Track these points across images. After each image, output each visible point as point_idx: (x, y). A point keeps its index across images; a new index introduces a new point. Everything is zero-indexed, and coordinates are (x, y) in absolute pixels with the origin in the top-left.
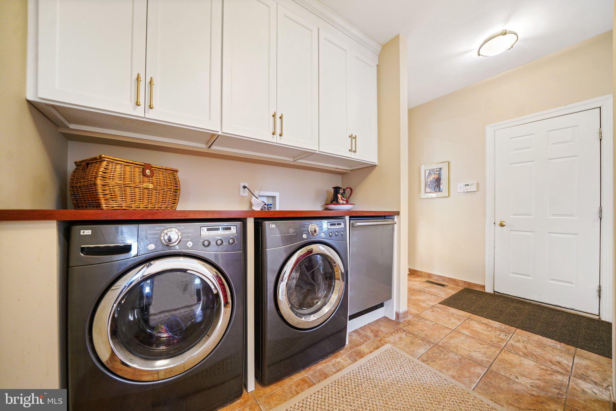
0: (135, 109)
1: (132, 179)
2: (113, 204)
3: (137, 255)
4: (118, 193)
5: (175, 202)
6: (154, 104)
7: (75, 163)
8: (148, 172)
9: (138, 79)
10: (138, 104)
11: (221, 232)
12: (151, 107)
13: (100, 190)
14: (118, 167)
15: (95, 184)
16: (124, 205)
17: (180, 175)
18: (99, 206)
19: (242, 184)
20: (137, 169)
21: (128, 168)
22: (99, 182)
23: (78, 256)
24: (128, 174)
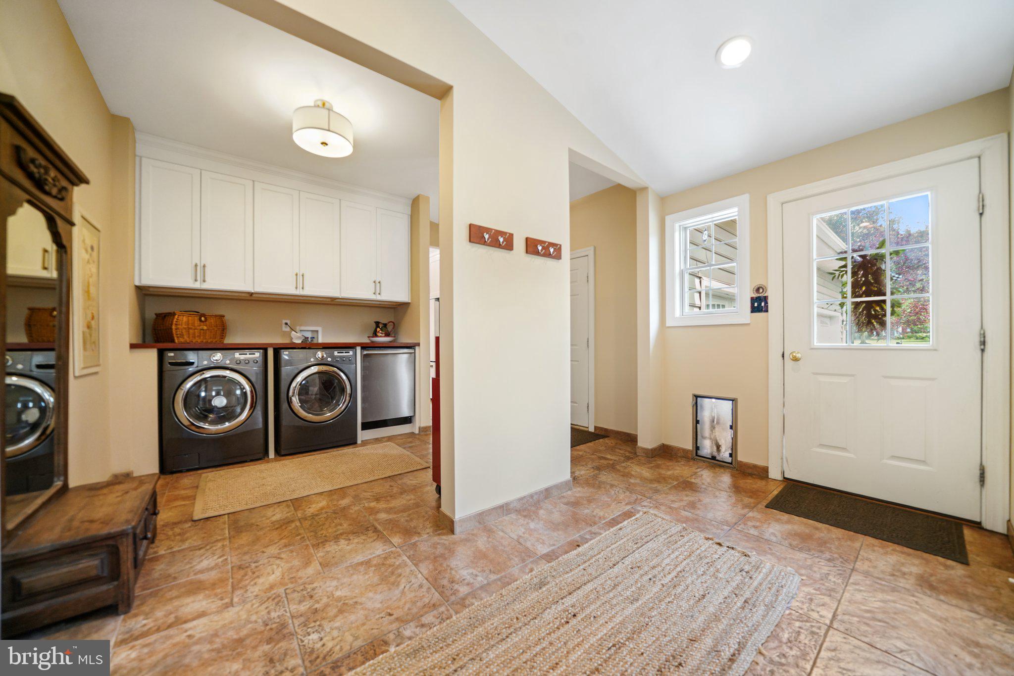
0: (194, 283)
1: (193, 324)
2: (182, 340)
3: (197, 367)
4: (184, 333)
5: (223, 336)
6: (206, 279)
7: (156, 314)
8: (203, 319)
9: (196, 265)
10: (196, 280)
11: (248, 356)
12: (204, 281)
13: (174, 332)
14: (184, 317)
15: (171, 329)
16: (188, 341)
17: (226, 318)
18: (173, 341)
19: (284, 321)
20: (196, 318)
21: (190, 318)
22: (174, 327)
23: (167, 366)
24: (190, 322)
